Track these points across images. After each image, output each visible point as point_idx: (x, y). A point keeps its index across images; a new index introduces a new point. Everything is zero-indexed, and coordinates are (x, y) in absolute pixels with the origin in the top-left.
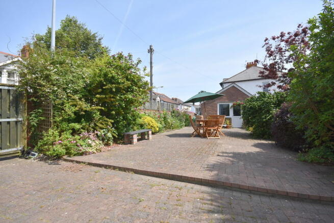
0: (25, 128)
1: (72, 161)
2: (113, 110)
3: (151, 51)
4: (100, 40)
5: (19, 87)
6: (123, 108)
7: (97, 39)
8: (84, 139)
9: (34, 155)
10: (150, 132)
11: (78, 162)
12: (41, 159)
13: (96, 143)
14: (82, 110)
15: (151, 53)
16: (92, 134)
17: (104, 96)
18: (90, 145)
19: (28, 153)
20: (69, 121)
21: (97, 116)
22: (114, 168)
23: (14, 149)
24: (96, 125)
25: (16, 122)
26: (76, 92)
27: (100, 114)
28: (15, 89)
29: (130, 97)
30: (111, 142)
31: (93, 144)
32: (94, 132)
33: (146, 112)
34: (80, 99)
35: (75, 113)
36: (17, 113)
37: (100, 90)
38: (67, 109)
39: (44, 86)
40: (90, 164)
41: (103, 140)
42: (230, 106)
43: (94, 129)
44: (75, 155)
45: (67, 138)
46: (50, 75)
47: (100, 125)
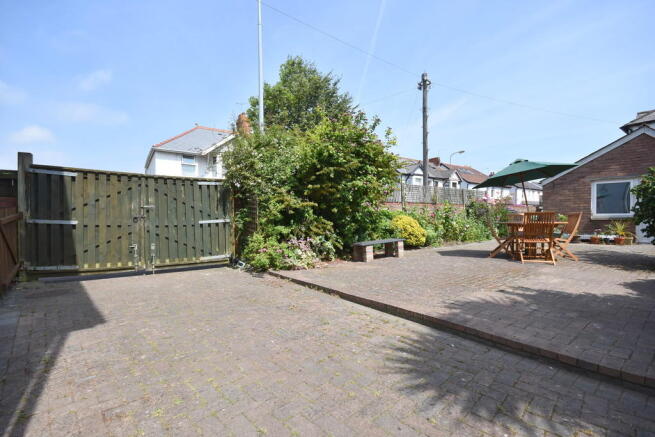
0: (232, 230)
1: (276, 275)
2: (333, 207)
3: (424, 85)
4: (335, 84)
5: (225, 181)
6: (350, 203)
7: (332, 82)
8: (293, 248)
9: (241, 265)
10: (401, 244)
11: (282, 277)
12: (248, 270)
13: (308, 255)
14: (291, 208)
15: (424, 88)
16: (303, 242)
17: (319, 186)
18: (299, 257)
19: (236, 262)
20: (276, 223)
21: (310, 215)
22: (319, 288)
23: (223, 256)
24: (309, 229)
25: (225, 224)
26: (283, 183)
27: (314, 213)
28: (221, 184)
29: (360, 183)
30: (332, 256)
31: (304, 256)
32: (306, 239)
33: (407, 207)
34: (288, 192)
35: (281, 212)
36: (225, 214)
37: (314, 177)
38: (271, 207)
39: (248, 178)
40: (294, 281)
41: (321, 252)
42: (632, 186)
43: (307, 235)
44: (281, 269)
45: (273, 246)
46: (254, 163)
47: (315, 230)
